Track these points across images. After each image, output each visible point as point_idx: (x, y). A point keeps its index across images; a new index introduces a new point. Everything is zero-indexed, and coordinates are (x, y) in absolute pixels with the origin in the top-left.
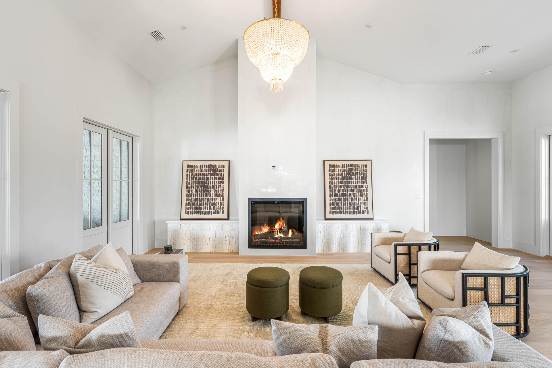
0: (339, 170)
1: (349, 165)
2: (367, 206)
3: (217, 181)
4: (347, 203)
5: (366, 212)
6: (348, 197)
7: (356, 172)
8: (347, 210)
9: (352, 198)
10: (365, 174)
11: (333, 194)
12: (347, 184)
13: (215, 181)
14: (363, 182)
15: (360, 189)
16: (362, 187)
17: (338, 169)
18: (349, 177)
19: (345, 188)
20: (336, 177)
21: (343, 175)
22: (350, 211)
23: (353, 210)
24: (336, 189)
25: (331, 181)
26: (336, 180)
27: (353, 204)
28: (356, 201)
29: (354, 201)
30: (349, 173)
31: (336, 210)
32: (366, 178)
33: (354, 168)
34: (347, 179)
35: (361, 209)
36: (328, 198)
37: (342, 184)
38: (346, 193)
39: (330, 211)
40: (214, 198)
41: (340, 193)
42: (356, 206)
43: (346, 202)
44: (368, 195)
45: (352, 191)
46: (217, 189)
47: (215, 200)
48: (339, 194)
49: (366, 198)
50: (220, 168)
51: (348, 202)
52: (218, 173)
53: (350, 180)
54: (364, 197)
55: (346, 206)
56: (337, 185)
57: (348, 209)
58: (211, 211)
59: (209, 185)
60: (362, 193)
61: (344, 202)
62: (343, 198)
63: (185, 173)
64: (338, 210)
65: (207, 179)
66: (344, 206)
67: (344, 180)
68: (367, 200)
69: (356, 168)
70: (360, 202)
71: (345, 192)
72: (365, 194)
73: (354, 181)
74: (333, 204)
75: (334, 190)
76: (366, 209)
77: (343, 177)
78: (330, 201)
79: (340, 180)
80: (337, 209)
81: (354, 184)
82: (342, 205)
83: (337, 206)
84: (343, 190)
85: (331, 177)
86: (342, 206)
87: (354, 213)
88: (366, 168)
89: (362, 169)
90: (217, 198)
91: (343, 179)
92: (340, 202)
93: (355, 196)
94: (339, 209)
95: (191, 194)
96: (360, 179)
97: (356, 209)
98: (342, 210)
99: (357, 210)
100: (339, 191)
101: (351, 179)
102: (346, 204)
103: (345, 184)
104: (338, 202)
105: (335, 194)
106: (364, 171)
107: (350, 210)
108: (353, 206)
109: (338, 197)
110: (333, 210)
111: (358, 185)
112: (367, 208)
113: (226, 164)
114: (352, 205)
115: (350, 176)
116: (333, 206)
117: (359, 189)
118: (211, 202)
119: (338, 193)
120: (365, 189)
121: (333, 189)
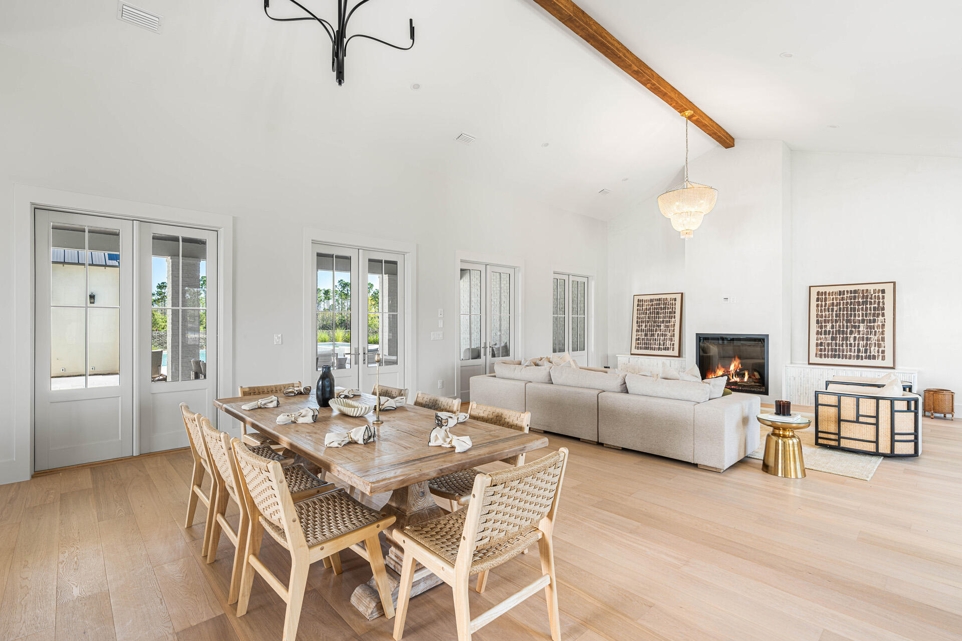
0: (833, 299)
1: (851, 291)
2: (883, 349)
3: (667, 316)
4: (847, 344)
5: (881, 357)
6: (849, 335)
7: (865, 300)
8: (845, 353)
9: (855, 337)
10: (881, 304)
11: (823, 331)
12: (847, 317)
13: (665, 316)
14: (876, 315)
15: (871, 324)
16: (874, 321)
17: (831, 297)
18: (851, 308)
19: (843, 322)
20: (828, 309)
21: (840, 305)
22: (851, 355)
23: (856, 354)
24: (827, 324)
25: (819, 313)
26: (829, 312)
27: (856, 345)
28: (863, 340)
29: (858, 341)
30: (851, 302)
31: (826, 353)
32: (883, 309)
33: (861, 295)
34: (847, 311)
35: (870, 353)
36: (814, 336)
37: (838, 318)
38: (845, 330)
39: (816, 354)
40: (664, 333)
41: (835, 329)
42: (861, 349)
43: (845, 342)
44: (886, 333)
45: (855, 327)
46: (668, 324)
47: (665, 335)
48: (833, 332)
49: (882, 337)
50: (672, 302)
51: (848, 342)
52: (669, 307)
53: (853, 313)
54: (877, 336)
55: (845, 347)
56: (830, 318)
57: (847, 352)
58: (661, 347)
59: (660, 320)
60: (874, 331)
61: (841, 342)
62: (840, 337)
63: (636, 308)
64: (830, 353)
65: (658, 313)
66: (841, 348)
67: (842, 313)
68: (883, 339)
69: (863, 296)
70: (869, 342)
71: (843, 328)
72: (879, 331)
73: (860, 313)
74: (821, 344)
75: (825, 325)
76: (880, 354)
77: (840, 308)
78: (817, 340)
79: (835, 313)
80: (828, 352)
81: (859, 317)
82: (836, 346)
83: (828, 346)
84: (840, 326)
85: (819, 308)
86: (838, 347)
87: (858, 357)
88: (883, 295)
89: (875, 296)
90: (668, 333)
91: (840, 311)
92: (834, 342)
93: (861, 334)
94: (832, 351)
95: (641, 329)
96: (870, 310)
97: (862, 353)
98: (837, 353)
99: (864, 355)
100: (832, 327)
101: (855, 311)
102: (844, 346)
103: (844, 317)
104: (830, 342)
105: (825, 331)
106: (879, 298)
107: (851, 353)
108: (856, 348)
109: (831, 335)
110: (822, 352)
111: (868, 318)
112: (883, 352)
113: (678, 297)
114: (854, 346)
115: (852, 306)
116: (821, 347)
117: (868, 324)
118: (661, 338)
119: (831, 330)
120: (881, 324)
121: (823, 324)
